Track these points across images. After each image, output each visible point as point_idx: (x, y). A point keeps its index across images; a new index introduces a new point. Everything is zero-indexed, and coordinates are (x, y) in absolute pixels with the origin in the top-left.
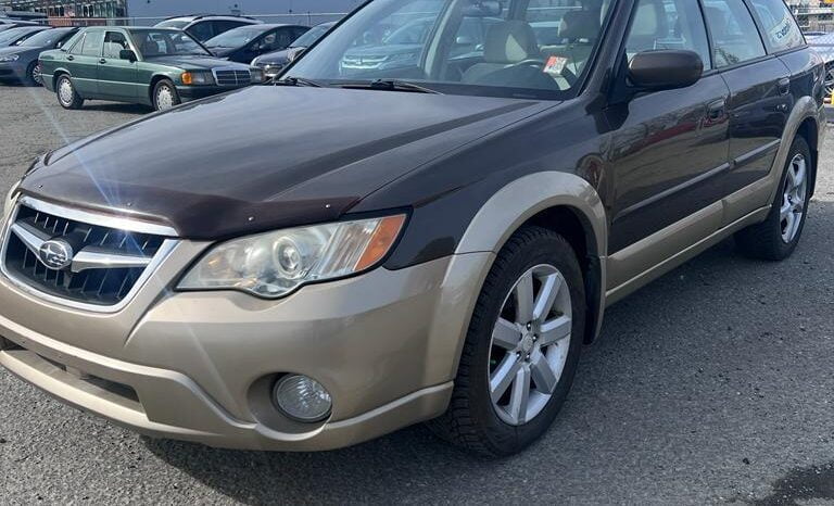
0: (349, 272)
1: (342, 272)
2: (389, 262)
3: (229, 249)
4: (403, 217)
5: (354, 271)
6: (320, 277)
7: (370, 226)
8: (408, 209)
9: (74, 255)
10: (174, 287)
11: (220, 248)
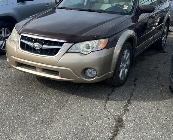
0: (100, 49)
1: (98, 49)
2: (106, 47)
3: (77, 45)
4: (108, 39)
5: (101, 49)
6: (95, 50)
7: (103, 41)
8: (109, 37)
9: (42, 46)
10: (67, 52)
11: (75, 45)
